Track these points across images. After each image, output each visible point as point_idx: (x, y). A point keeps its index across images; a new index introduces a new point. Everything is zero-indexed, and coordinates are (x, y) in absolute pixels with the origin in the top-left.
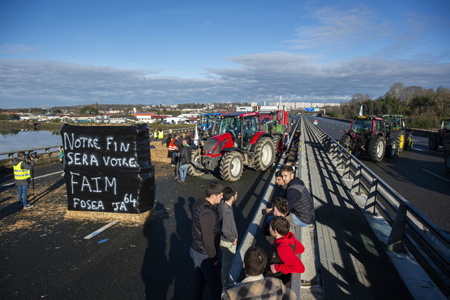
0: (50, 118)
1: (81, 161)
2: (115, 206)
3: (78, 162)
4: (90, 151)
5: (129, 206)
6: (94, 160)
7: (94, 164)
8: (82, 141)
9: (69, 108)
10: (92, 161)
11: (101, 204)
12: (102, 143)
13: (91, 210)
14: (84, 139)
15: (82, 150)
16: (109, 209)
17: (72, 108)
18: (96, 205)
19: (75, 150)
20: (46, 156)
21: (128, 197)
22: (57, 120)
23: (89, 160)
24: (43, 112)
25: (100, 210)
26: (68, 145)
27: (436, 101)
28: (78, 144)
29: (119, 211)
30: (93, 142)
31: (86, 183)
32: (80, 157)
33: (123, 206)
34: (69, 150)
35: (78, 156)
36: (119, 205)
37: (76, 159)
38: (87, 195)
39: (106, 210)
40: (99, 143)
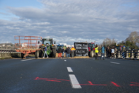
3: (78, 48)
4: (80, 47)
5: (87, 55)
8: (79, 45)
11: (81, 55)
13: (79, 56)
16: (83, 56)
19: (77, 46)
30: (81, 45)
31: (79, 52)
33: (85, 55)
38: (79, 54)
39: (82, 56)
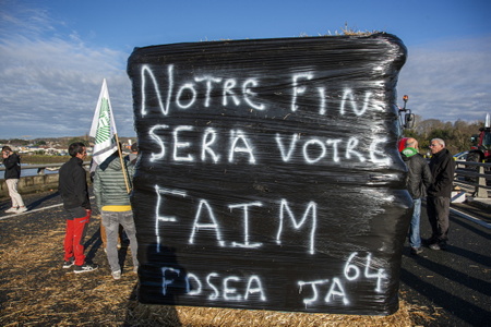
0: (33, 150)
1: (195, 150)
2: (308, 292)
3: (183, 152)
4: (226, 119)
5: (360, 289)
6: (241, 145)
7: (242, 158)
8: (201, 87)
9: (54, 140)
10: (234, 149)
11: (255, 286)
12: (274, 92)
13: (221, 304)
14: (210, 81)
15: (199, 118)
17: (58, 140)
18: (240, 287)
19: (177, 117)
20: (38, 180)
21: (359, 262)
22: (41, 152)
23: (222, 146)
24: (25, 143)
25: (253, 303)
26: (152, 103)
27: (456, 134)
28: (186, 96)
29: (321, 307)
30: (240, 93)
31: (205, 219)
32: (194, 137)
33: (337, 291)
34: (155, 116)
35: (183, 136)
36: (324, 290)
37: (178, 145)
39: (272, 306)
40: (261, 93)
